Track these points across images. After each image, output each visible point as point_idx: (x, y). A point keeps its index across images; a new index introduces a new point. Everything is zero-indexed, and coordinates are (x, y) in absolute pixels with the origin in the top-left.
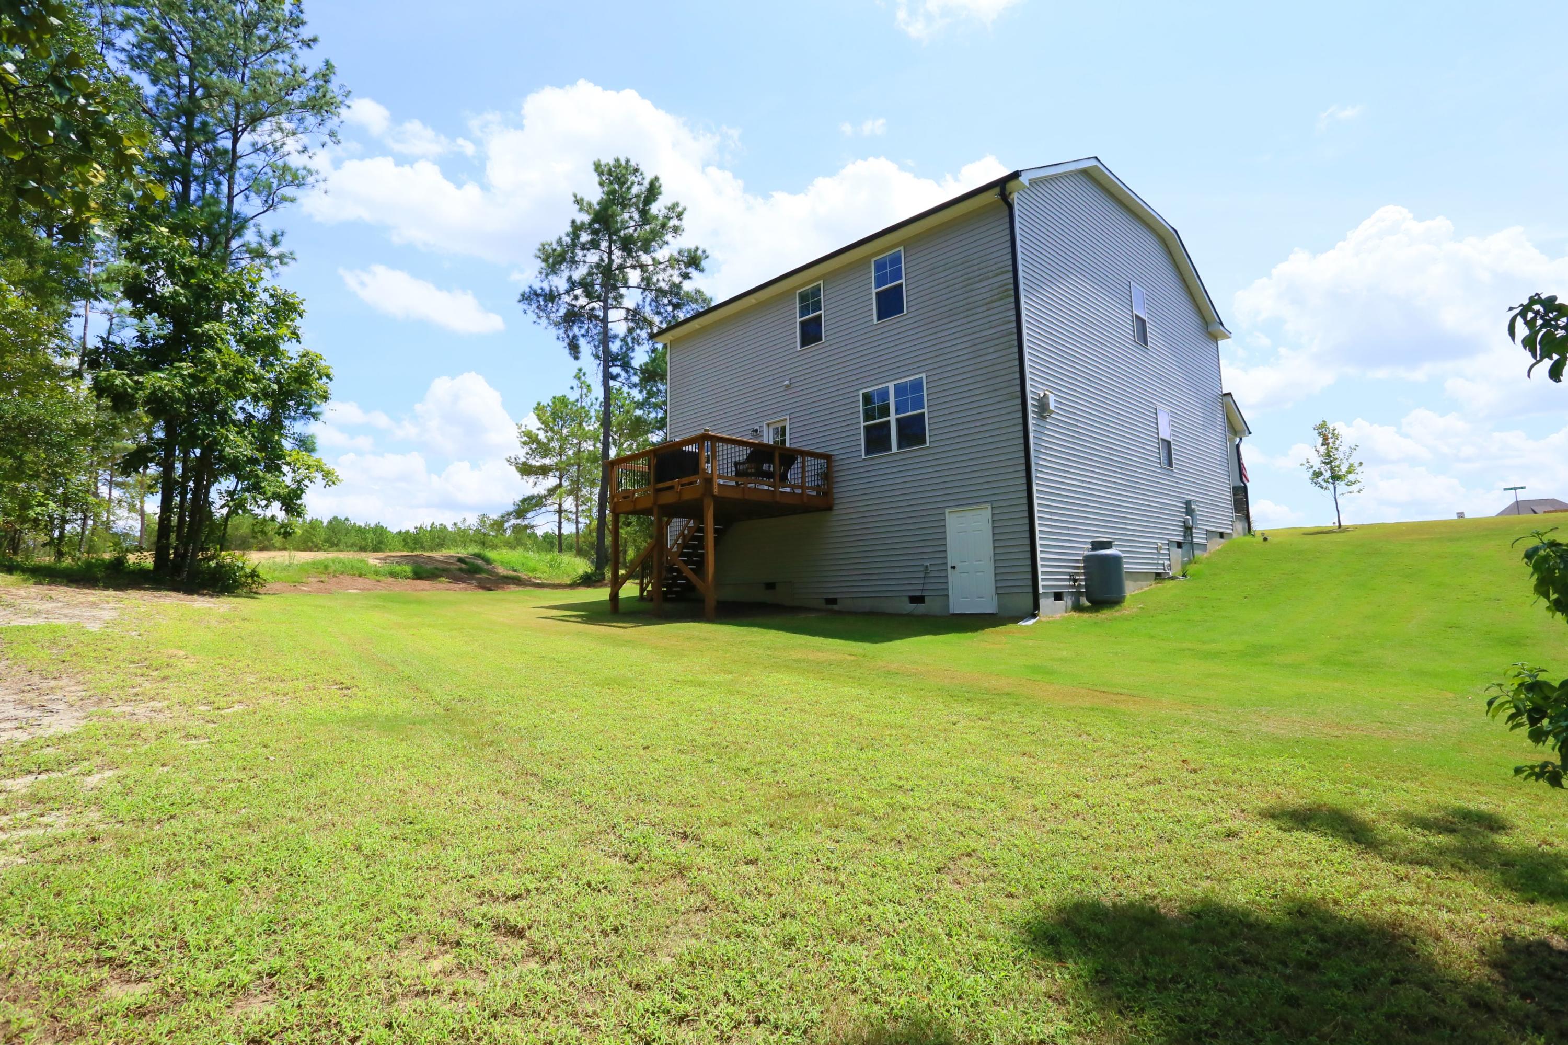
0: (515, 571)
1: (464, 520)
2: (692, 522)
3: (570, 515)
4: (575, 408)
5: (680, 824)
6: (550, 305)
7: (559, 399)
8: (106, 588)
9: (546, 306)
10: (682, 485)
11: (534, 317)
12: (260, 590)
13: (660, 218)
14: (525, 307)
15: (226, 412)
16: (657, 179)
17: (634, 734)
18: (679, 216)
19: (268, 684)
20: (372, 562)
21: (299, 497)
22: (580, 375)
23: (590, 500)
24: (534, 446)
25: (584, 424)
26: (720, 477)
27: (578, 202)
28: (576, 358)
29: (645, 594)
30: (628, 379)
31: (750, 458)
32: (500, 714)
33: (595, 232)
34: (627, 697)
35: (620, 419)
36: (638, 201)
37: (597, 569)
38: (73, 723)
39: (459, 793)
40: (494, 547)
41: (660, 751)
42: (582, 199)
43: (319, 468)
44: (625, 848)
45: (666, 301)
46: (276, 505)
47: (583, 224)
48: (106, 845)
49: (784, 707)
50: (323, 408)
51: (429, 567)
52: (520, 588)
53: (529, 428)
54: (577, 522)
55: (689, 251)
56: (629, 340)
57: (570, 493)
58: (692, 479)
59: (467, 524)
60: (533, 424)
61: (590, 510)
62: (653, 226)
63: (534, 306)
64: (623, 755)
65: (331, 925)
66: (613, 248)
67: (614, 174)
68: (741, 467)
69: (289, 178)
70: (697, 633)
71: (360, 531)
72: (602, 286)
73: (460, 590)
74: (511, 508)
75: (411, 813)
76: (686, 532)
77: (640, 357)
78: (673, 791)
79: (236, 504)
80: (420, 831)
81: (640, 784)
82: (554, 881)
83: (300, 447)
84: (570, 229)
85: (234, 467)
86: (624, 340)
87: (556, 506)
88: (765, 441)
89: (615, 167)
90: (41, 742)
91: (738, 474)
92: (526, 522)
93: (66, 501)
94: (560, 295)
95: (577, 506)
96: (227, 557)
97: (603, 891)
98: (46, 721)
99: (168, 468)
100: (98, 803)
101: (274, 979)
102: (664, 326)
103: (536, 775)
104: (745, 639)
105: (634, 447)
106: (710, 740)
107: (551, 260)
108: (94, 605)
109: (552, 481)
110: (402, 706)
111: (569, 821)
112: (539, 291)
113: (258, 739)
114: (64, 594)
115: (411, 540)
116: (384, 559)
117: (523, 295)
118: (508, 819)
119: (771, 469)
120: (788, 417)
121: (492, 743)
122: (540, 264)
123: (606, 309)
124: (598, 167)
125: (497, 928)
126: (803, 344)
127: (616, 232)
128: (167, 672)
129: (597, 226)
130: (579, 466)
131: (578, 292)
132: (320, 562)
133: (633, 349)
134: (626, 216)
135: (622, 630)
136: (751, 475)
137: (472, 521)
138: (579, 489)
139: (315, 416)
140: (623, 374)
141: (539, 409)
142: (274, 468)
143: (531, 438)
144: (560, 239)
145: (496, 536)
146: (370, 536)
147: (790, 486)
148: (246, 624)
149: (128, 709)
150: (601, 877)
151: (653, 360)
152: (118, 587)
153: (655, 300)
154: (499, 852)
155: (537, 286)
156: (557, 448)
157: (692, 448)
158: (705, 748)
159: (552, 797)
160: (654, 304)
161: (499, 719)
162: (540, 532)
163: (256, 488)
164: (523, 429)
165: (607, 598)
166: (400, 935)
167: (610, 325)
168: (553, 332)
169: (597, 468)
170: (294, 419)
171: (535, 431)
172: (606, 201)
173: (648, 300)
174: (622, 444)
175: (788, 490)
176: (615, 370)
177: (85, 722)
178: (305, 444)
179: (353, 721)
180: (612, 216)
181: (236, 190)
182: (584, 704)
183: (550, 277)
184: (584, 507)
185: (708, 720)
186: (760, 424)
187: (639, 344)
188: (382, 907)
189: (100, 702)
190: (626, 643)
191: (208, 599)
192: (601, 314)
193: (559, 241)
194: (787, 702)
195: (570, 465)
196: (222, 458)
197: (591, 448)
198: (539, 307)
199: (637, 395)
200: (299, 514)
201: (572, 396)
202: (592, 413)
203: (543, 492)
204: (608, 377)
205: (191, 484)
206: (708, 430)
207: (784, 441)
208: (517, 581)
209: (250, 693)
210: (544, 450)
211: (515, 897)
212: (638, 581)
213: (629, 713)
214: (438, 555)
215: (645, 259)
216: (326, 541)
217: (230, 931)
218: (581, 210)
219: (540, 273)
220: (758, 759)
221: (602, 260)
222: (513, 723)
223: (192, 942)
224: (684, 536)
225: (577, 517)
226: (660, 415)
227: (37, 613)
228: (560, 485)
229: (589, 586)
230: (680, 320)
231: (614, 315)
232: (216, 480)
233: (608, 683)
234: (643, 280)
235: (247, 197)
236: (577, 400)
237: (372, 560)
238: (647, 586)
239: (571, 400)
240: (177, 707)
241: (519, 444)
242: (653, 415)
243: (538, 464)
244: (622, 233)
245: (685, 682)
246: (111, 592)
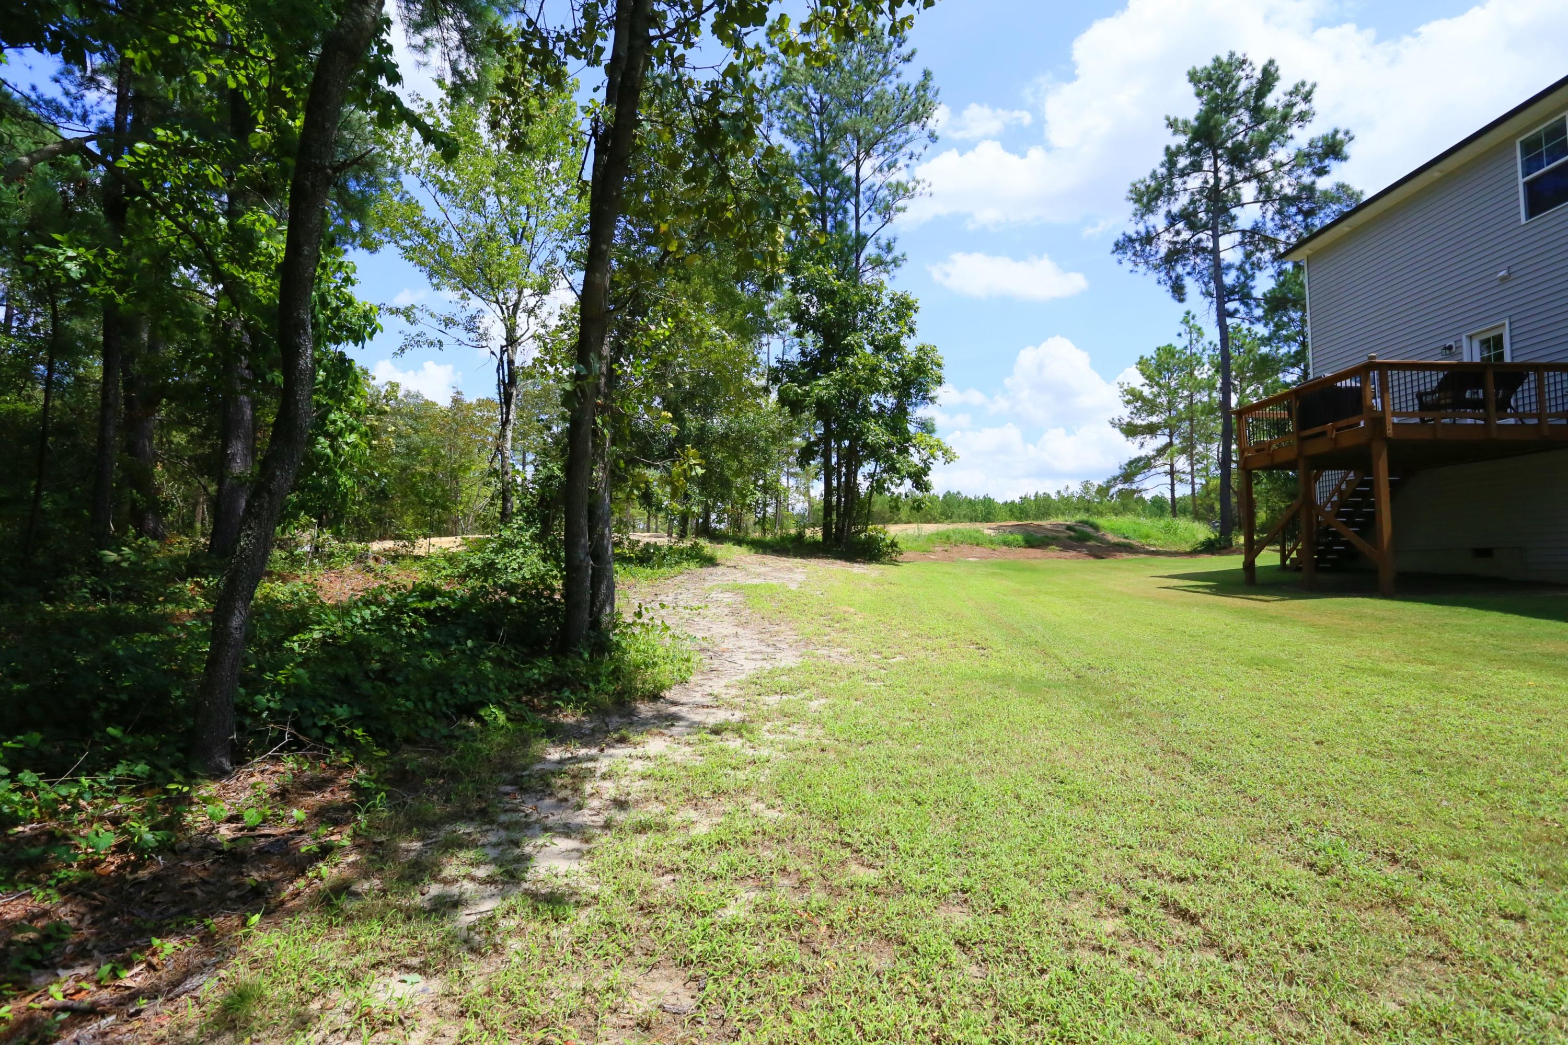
0: (1126, 538)
1: (1067, 488)
2: (1352, 474)
3: (1183, 476)
4: (1183, 357)
5: (1385, 843)
6: (1148, 248)
7: (1164, 349)
8: (795, 556)
9: (1143, 251)
10: (1338, 430)
11: (1130, 266)
12: (899, 558)
13: (1280, 109)
14: (1120, 257)
15: (865, 407)
16: (1271, 62)
17: (1300, 724)
18: (1307, 98)
19: (919, 640)
20: (987, 532)
21: (926, 474)
22: (1188, 319)
23: (1207, 457)
24: (1139, 404)
25: (1196, 373)
26: (1394, 414)
27: (1172, 124)
28: (1181, 300)
29: (1288, 562)
30: (1249, 313)
31: (1442, 385)
32: (1133, 685)
33: (1197, 152)
34: (1282, 681)
35: (1240, 361)
36: (1247, 99)
37: (1221, 534)
38: (794, 659)
39: (1105, 761)
40: (1101, 514)
41: (1339, 749)
42: (1176, 120)
43: (940, 448)
44: (1309, 856)
45: (1293, 210)
46: (908, 483)
47: (1179, 148)
48: (832, 756)
49: (1536, 717)
50: (936, 391)
51: (1039, 535)
52: (1131, 557)
53: (1132, 385)
54: (1193, 483)
55: (1325, 138)
56: (1247, 267)
57: (1182, 451)
58: (1352, 420)
59: (1070, 491)
60: (1137, 381)
61: (1206, 469)
62: (1270, 122)
63: (1130, 254)
64: (1289, 747)
65: (1007, 863)
66: (1219, 163)
67: (1214, 77)
68: (1429, 398)
69: (901, 192)
70: (1370, 611)
71: (971, 503)
72: (1207, 211)
73: (1071, 558)
74: (1117, 472)
75: (1062, 774)
76: (1344, 487)
77: (1263, 283)
78: (1368, 799)
79: (878, 486)
80: (1072, 791)
81: (1318, 784)
82: (1224, 872)
83: (922, 429)
84: (1164, 158)
85: (874, 453)
86: (1241, 268)
87: (1168, 468)
88: (1466, 359)
89: (1214, 68)
90: (778, 672)
91: (1423, 407)
92: (1134, 487)
93: (765, 489)
94: (1158, 234)
95: (1192, 465)
96: (872, 529)
97: (1288, 898)
98: (778, 656)
99: (828, 460)
100: (818, 722)
101: (967, 895)
102: (1293, 240)
103: (1183, 754)
104: (1448, 621)
105: (1261, 391)
106: (1413, 745)
107: (1145, 200)
108: (790, 570)
109: (1162, 440)
110: (1035, 669)
111: (1231, 810)
112: (1134, 236)
113: (920, 687)
114: (772, 561)
115: (1018, 510)
116: (998, 528)
117: (1117, 245)
118: (1160, 797)
119: (1481, 395)
120: (1507, 322)
121: (1130, 715)
122: (1132, 207)
123: (1216, 238)
124: (1193, 77)
125: (1165, 906)
126: (1531, 213)
127: (1221, 145)
128: (845, 625)
129: (1197, 145)
130: (1191, 420)
131: (1180, 226)
132: (943, 533)
133: (1253, 277)
134: (1233, 121)
135: (1265, 604)
136: (1446, 406)
137: (1075, 488)
138: (1193, 447)
139: (932, 400)
140: (1242, 309)
141: (1142, 363)
142: (903, 451)
143: (1134, 396)
144: (1154, 172)
145: (1101, 503)
146: (980, 508)
147: (1516, 414)
148: (892, 587)
149: (825, 652)
150: (1284, 883)
151: (1281, 285)
152: (802, 556)
153: (1279, 212)
154: (1157, 828)
155: (1131, 232)
156: (1165, 403)
157: (1348, 383)
158: (1406, 754)
159: (1206, 781)
160: (1277, 217)
161: (1133, 691)
162: (1148, 496)
163: (893, 469)
164: (1126, 387)
165: (1241, 566)
166: (1069, 887)
167: (1222, 255)
168: (1153, 276)
169: (1214, 421)
170: (916, 405)
171: (1139, 388)
172: (1206, 112)
173: (1269, 215)
174: (1245, 390)
175: (1511, 421)
176: (1231, 306)
177: (800, 660)
178: (927, 427)
179: (994, 679)
180: (1215, 127)
181: (861, 212)
182: (1230, 684)
183: (1146, 218)
184: (1199, 466)
185: (1406, 720)
186: (1457, 338)
187: (1260, 269)
188: (1050, 855)
189: (806, 645)
190: (1272, 619)
191: (862, 566)
192: (1211, 245)
193: (1154, 176)
194: (1538, 711)
195: (1181, 420)
196: (865, 445)
197: (1206, 399)
198: (1135, 254)
199: (1261, 330)
200: (927, 490)
201: (1179, 344)
202: (1205, 359)
203: (1151, 453)
204: (1223, 314)
205: (844, 469)
206: (1374, 357)
207: (1501, 355)
208: (1128, 548)
209: (906, 647)
210: (1150, 406)
211: (1181, 880)
212: (1278, 548)
213: (1289, 699)
214: (1046, 523)
215: (1263, 165)
216: (942, 514)
217: (927, 846)
218: (1175, 133)
219: (1135, 215)
220: (1500, 782)
221: (1206, 182)
222: (1150, 696)
223: (901, 847)
224: (1341, 493)
225: (1193, 478)
226: (1294, 349)
227: (759, 575)
228: (1171, 444)
229: (1213, 554)
230: (1315, 230)
231: (1225, 242)
232: (861, 465)
233: (1256, 662)
234: (1260, 192)
235: (870, 217)
236: (1186, 348)
237: (986, 530)
238: (1291, 552)
239: (1178, 348)
240: (856, 654)
241: (1121, 403)
242: (1283, 351)
243: (1144, 423)
244: (1229, 144)
245: (1364, 671)
246: (798, 560)
